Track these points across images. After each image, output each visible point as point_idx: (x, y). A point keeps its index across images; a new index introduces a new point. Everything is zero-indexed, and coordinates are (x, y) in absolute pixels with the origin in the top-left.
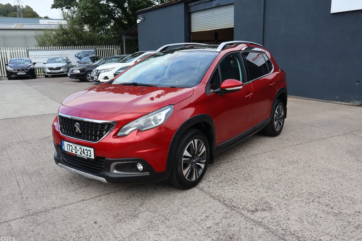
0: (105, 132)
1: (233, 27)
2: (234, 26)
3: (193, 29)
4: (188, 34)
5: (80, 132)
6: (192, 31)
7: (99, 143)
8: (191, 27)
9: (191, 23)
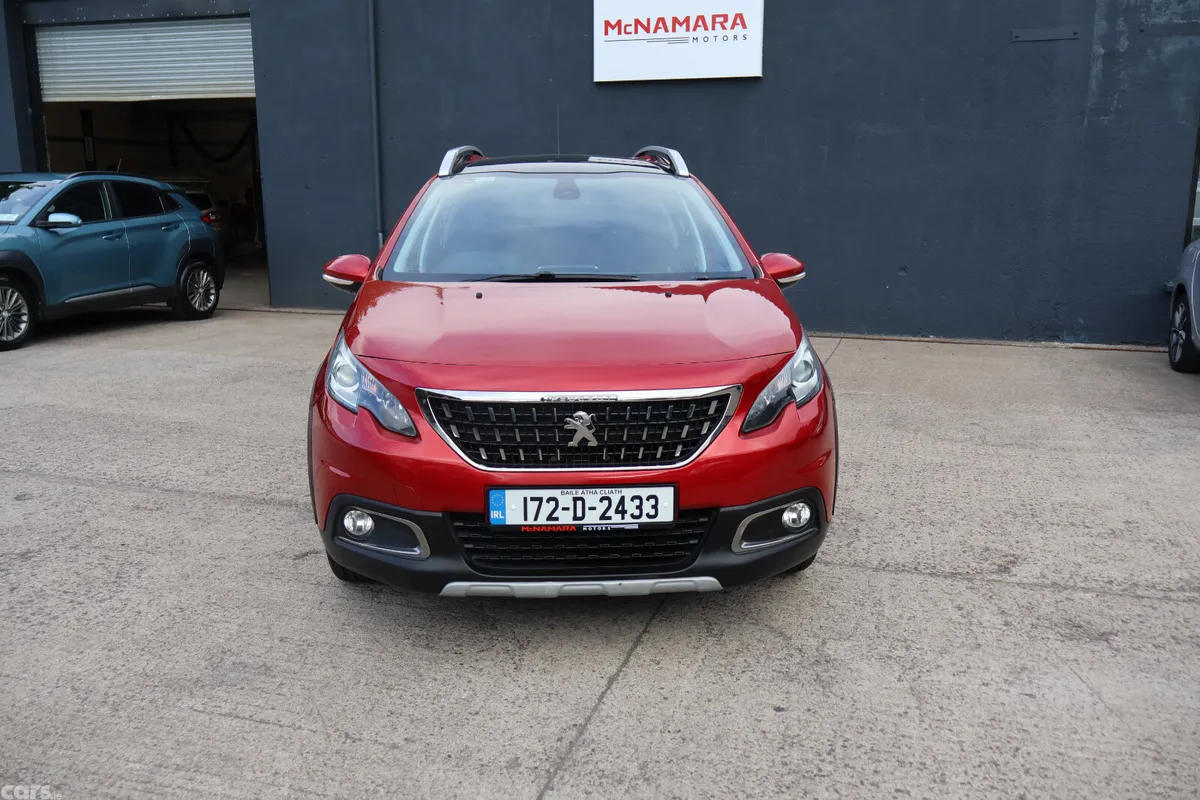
0: (707, 425)
1: (253, 95)
2: (257, 91)
3: (49, 89)
4: (30, 110)
5: (593, 443)
6: (46, 99)
7: (696, 465)
8: (39, 84)
9: (37, 66)
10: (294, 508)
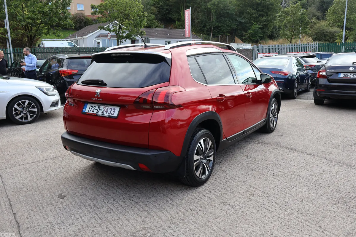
10: (282, 146)
